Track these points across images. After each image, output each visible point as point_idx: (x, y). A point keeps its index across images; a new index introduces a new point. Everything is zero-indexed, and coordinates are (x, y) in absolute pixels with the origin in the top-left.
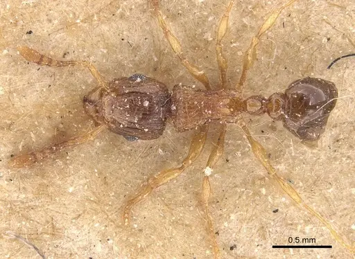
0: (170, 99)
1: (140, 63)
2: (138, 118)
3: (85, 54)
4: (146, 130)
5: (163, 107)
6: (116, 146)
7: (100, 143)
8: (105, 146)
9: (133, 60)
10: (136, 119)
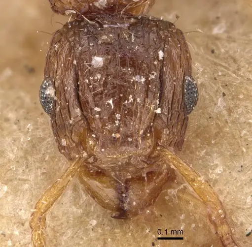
0: (85, 14)
1: (22, 106)
2: (134, 74)
3: (16, 233)
4: (161, 54)
5: (101, 26)
6: (220, 129)
7: (217, 165)
8: (221, 154)
9: (17, 122)
10: (136, 78)
